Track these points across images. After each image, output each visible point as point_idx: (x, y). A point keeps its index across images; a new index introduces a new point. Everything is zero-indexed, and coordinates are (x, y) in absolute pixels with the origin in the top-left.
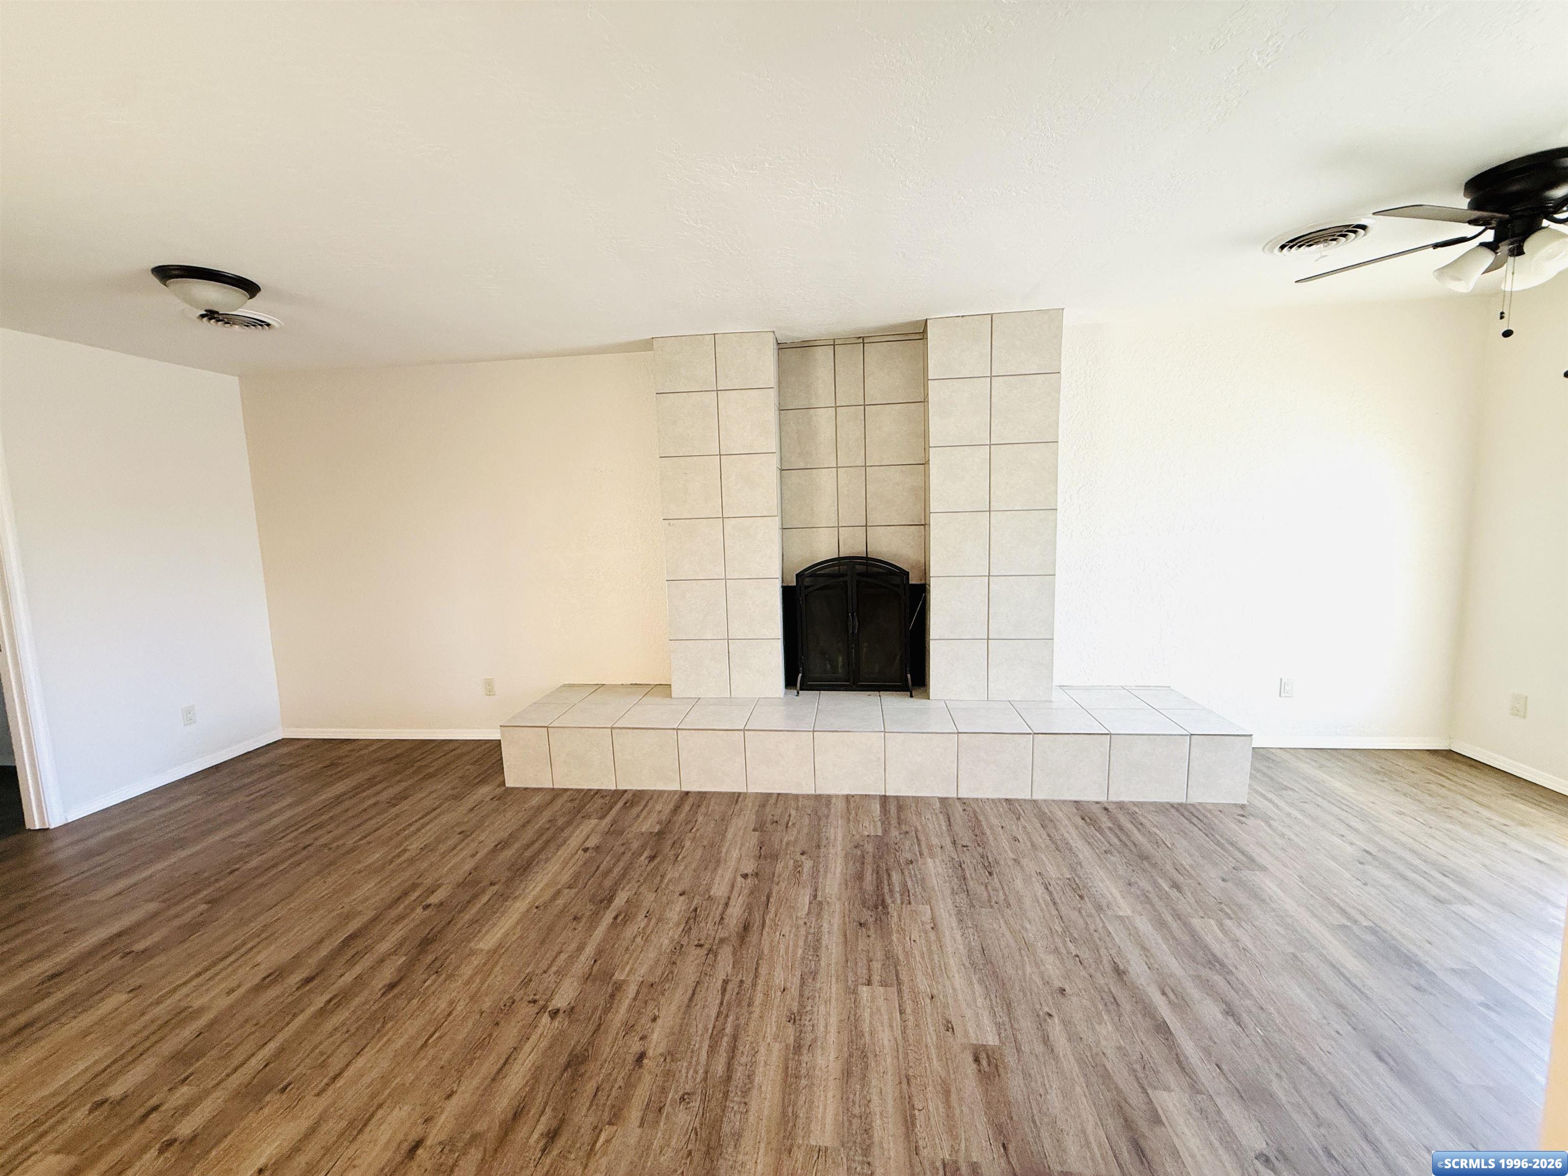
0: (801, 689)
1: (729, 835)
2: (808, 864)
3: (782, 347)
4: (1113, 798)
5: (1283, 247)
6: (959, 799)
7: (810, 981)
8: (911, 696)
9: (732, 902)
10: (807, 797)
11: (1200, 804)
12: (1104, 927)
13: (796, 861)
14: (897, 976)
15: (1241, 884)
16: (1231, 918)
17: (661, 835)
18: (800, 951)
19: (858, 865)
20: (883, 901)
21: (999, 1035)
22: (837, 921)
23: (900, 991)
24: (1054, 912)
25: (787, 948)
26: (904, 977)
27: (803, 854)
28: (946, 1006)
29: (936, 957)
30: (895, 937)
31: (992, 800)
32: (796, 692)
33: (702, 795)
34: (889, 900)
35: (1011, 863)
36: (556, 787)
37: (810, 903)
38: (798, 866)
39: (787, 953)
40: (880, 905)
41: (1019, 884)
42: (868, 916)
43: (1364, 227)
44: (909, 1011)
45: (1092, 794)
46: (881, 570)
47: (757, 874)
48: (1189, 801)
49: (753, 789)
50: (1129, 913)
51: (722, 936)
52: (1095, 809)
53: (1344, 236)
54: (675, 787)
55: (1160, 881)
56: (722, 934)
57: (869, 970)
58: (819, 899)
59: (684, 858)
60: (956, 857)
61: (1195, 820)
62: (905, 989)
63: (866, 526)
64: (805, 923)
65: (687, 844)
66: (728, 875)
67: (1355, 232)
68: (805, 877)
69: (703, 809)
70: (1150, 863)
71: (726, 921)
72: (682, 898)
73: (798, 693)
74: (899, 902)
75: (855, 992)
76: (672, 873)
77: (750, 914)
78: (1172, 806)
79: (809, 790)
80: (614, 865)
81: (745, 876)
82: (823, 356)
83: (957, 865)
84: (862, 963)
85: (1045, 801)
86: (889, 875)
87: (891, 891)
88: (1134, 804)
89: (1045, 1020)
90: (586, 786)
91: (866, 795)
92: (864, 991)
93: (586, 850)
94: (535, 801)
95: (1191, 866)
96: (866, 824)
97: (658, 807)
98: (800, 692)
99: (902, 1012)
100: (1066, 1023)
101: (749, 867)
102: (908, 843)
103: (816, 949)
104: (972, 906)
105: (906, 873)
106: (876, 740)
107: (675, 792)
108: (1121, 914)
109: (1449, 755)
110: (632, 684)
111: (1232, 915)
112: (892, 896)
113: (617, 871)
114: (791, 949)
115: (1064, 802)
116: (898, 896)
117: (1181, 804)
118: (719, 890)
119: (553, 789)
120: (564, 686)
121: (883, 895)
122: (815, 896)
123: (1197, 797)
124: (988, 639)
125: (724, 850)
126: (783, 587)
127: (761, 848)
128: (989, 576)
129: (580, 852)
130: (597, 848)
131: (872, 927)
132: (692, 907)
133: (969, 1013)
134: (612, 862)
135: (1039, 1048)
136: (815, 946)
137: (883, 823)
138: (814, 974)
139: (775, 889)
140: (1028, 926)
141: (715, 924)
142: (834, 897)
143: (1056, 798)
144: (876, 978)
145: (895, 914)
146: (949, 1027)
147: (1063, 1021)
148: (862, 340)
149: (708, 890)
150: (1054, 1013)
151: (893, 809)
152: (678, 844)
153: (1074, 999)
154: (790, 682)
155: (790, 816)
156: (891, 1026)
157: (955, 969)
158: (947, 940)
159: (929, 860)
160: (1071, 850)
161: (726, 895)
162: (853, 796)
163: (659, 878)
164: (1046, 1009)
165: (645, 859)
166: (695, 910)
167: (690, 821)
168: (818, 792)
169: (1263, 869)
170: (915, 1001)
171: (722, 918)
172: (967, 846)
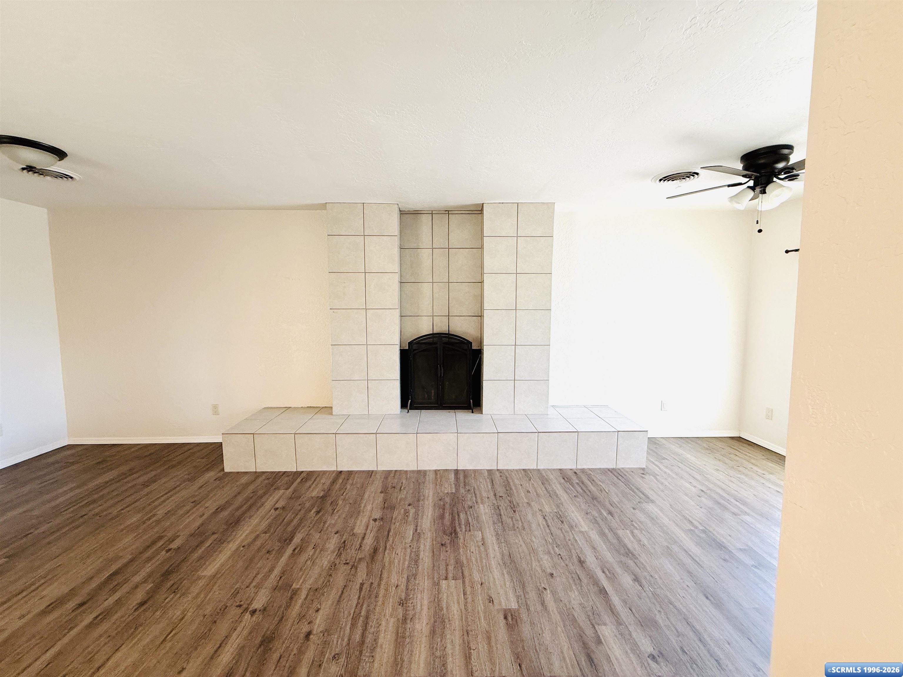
0: (410, 409)
1: (366, 496)
2: (412, 511)
3: (402, 213)
4: (579, 467)
5: (660, 180)
6: (498, 470)
7: (413, 580)
8: (473, 412)
9: (366, 537)
10: (413, 472)
11: (623, 468)
12: (574, 538)
13: (405, 510)
14: (462, 573)
15: (642, 510)
16: (637, 529)
17: (324, 498)
18: (407, 563)
19: (441, 510)
20: (455, 530)
21: (518, 602)
22: (428, 544)
23: (464, 582)
24: (548, 531)
25: (399, 561)
26: (466, 573)
27: (409, 505)
28: (489, 589)
29: (484, 561)
30: (461, 550)
31: (516, 470)
32: (407, 410)
33: (350, 473)
34: (458, 530)
35: (525, 505)
36: (258, 470)
37: (413, 534)
38: (406, 512)
39: (399, 564)
40: (453, 533)
41: (530, 517)
42: (446, 539)
43: (697, 174)
44: (468, 593)
45: (568, 465)
46: (457, 341)
47: (382, 519)
48: (618, 467)
49: (381, 468)
50: (587, 529)
51: (360, 557)
52: (570, 473)
53: (689, 177)
54: (334, 468)
55: (602, 511)
56: (360, 556)
57: (447, 570)
58: (418, 531)
59: (338, 511)
60: (495, 502)
61: (620, 477)
62: (467, 581)
63: (449, 316)
64: (410, 546)
65: (340, 502)
66: (365, 520)
67: (693, 176)
68: (410, 518)
69: (350, 481)
70: (597, 501)
71: (363, 548)
72: (336, 536)
73: (408, 411)
74: (464, 530)
75: (438, 584)
76: (331, 521)
77: (377, 543)
78: (609, 470)
79: (414, 468)
80: (294, 518)
81: (375, 520)
82: (426, 219)
83: (496, 508)
84: (443, 567)
85: (544, 469)
86: (459, 515)
87: (460, 524)
88: (590, 470)
89: (543, 592)
90: (277, 470)
91: (446, 470)
92: (444, 583)
93: (276, 509)
94: (244, 480)
95: (618, 502)
96: (446, 486)
97: (323, 481)
98: (410, 411)
99: (465, 594)
100: (554, 593)
101: (377, 515)
102: (469, 496)
103: (416, 562)
104: (504, 530)
105: (468, 513)
106: (453, 437)
107: (334, 471)
108: (583, 530)
109: (739, 439)
110: (308, 407)
111: (638, 528)
112: (460, 527)
113: (295, 522)
114: (401, 562)
115: (554, 470)
116: (463, 527)
117: (613, 469)
118: (359, 530)
119: (256, 472)
120: (265, 408)
121: (455, 527)
122: (416, 530)
123: (620, 466)
124: (515, 380)
125: (363, 505)
126: (401, 350)
127: (385, 503)
128: (515, 345)
129: (273, 511)
130: (283, 508)
131: (449, 546)
132: (343, 541)
133: (502, 592)
134: (293, 516)
135: (539, 608)
136: (416, 560)
137: (456, 485)
138: (415, 576)
139: (393, 527)
140: (534, 540)
141: (356, 550)
142: (427, 530)
143: (550, 468)
144: (450, 575)
145: (462, 537)
146: (491, 600)
147: (551, 591)
148: (448, 212)
149: (352, 530)
150: (547, 588)
151: (461, 476)
152: (334, 503)
153: (558, 579)
154: (404, 405)
155: (402, 483)
156: (458, 603)
157: (494, 567)
158: (491, 551)
159: (481, 506)
160: (557, 496)
161: (363, 532)
162: (439, 470)
163: (322, 524)
164: (543, 586)
165: (314, 513)
166: (344, 542)
167: (343, 487)
168: (419, 469)
169: (653, 502)
170: (472, 587)
171: (360, 546)
172: (502, 497)
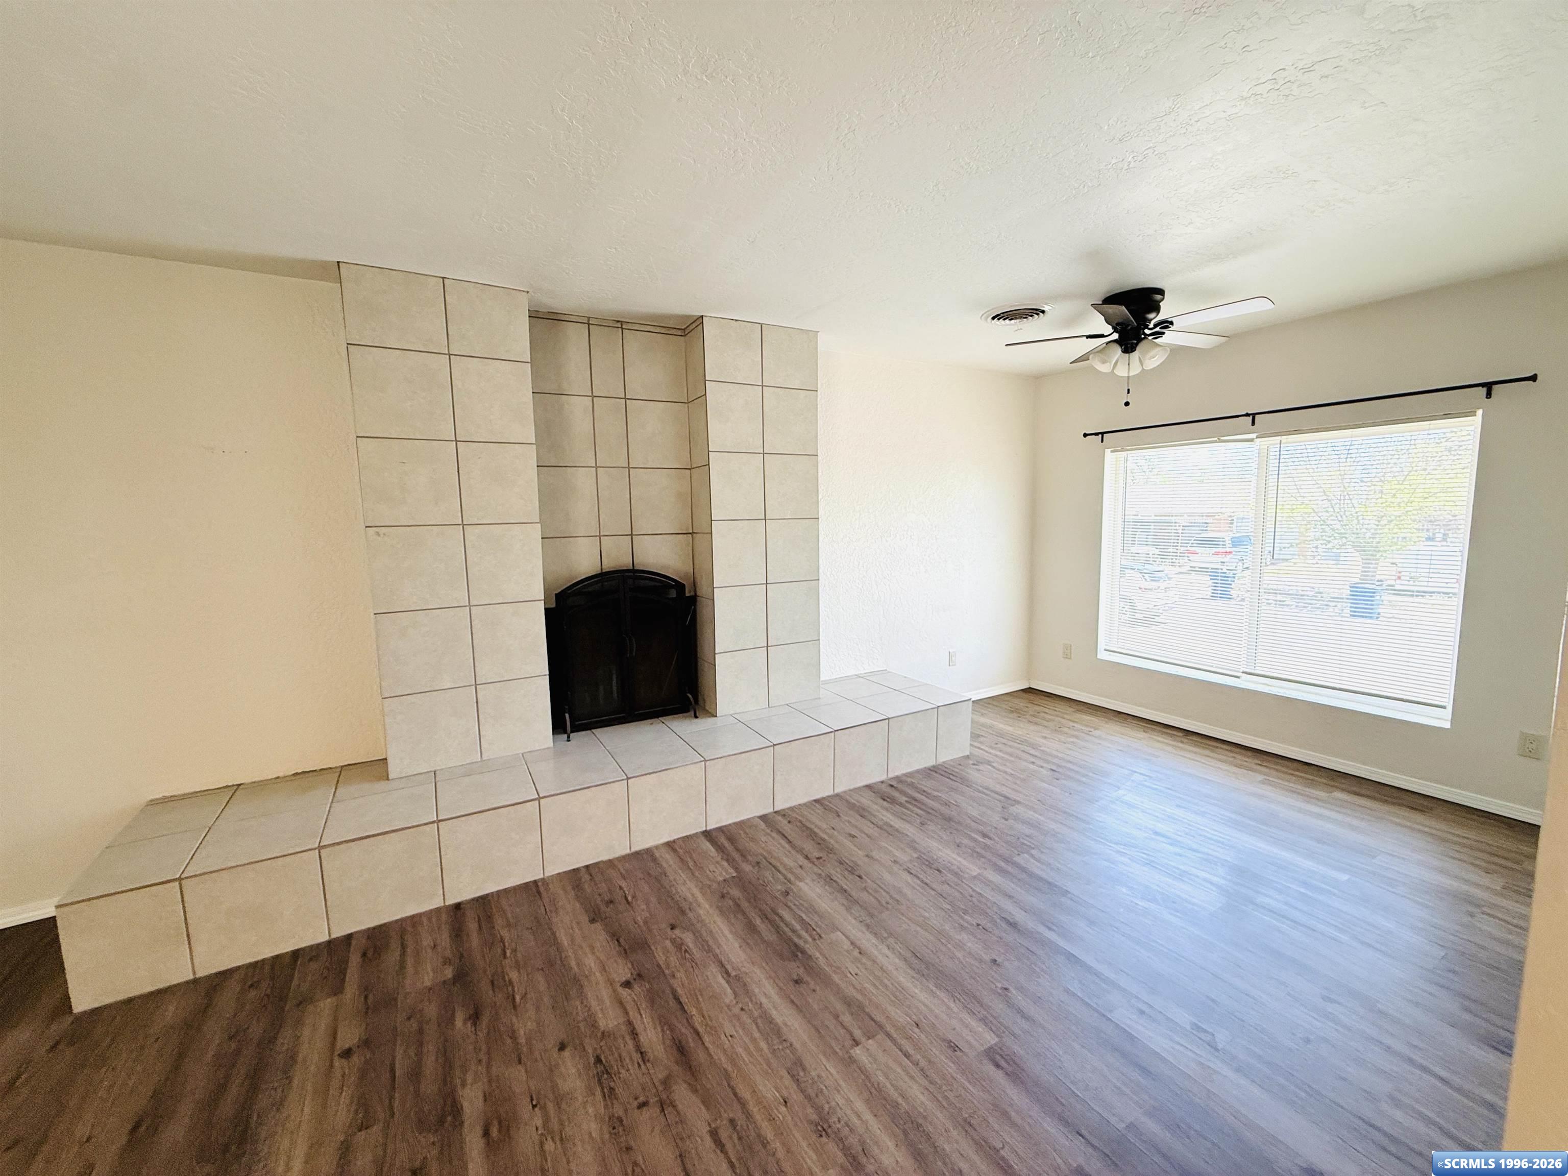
0: (572, 732)
1: (565, 941)
2: (688, 939)
4: (891, 775)
5: (993, 318)
6: (776, 812)
7: (802, 1074)
8: (696, 717)
9: (639, 1028)
10: (624, 858)
11: (944, 762)
12: (974, 890)
13: (673, 941)
14: (873, 1019)
15: (1016, 818)
16: (1033, 848)
17: (462, 977)
18: (763, 1045)
19: (740, 916)
20: (796, 945)
21: (991, 1030)
22: (772, 991)
23: (888, 1035)
24: (933, 893)
25: (746, 1049)
26: (879, 1018)
27: (673, 927)
28: (933, 1026)
29: (886, 981)
30: (836, 978)
31: (805, 804)
32: (566, 736)
33: (483, 902)
34: (801, 943)
35: (866, 860)
36: (200, 974)
37: (728, 982)
38: (679, 946)
39: (750, 1054)
40: (796, 952)
41: (887, 877)
42: (796, 970)
43: (1043, 312)
44: (911, 1052)
45: (876, 776)
46: (652, 583)
47: (639, 975)
48: (938, 763)
49: (553, 870)
50: (979, 871)
51: (660, 1076)
52: (884, 788)
53: (1031, 316)
54: (437, 903)
55: (973, 835)
56: (660, 1074)
57: (844, 1027)
58: (733, 974)
59: (524, 996)
60: (820, 872)
61: (951, 776)
62: (889, 1028)
63: (632, 535)
64: (742, 1009)
65: (514, 975)
66: (605, 994)
67: (1037, 314)
68: (697, 954)
69: (499, 922)
70: (955, 822)
71: (650, 1056)
72: (567, 1053)
73: (569, 737)
74: (810, 940)
75: (852, 1060)
76: (524, 1026)
77: (672, 1030)
78: (930, 769)
79: (621, 849)
80: (419, 1054)
81: (627, 984)
82: (575, 336)
83: (828, 880)
84: (831, 1023)
85: (845, 792)
86: (778, 914)
87: (794, 931)
88: (905, 775)
89: (1006, 995)
90: (267, 952)
91: (687, 836)
92: (857, 1052)
93: (347, 1054)
94: (171, 1012)
95: (979, 815)
96: (712, 867)
97: (427, 942)
98: (572, 735)
99: (907, 1055)
100: (1020, 989)
101: (622, 971)
102: (768, 874)
103: (778, 1033)
104: (872, 916)
105: (790, 904)
106: (696, 771)
107: (438, 910)
108: (975, 874)
109: (1029, 691)
110: (296, 774)
111: (1033, 846)
112: (800, 937)
113: (431, 1063)
114: (752, 1048)
115: (859, 789)
116: (803, 933)
117: (934, 767)
118: (609, 1019)
119: (195, 981)
120: (153, 803)
121: (790, 939)
122: (727, 973)
123: (941, 759)
124: (767, 647)
125: (573, 963)
126: (546, 609)
127: (618, 941)
128: (767, 583)
129: (337, 1063)
130: (366, 1043)
131: (809, 979)
132: (592, 1060)
133: (954, 1022)
134: (412, 1052)
135: (1025, 1025)
136: (773, 1031)
137: (727, 860)
138: (799, 1063)
139: (675, 983)
140: (927, 914)
141: (639, 1065)
142: (745, 964)
143: (852, 787)
144: (858, 1033)
145: (818, 955)
146: (954, 1048)
147: (1016, 988)
148: (621, 324)
149: (594, 1026)
150: (1007, 986)
151: (723, 840)
152: (498, 982)
153: (1006, 964)
154: (558, 727)
155: (621, 888)
156: (912, 1078)
157: (909, 985)
158: (881, 959)
159: (801, 884)
160: (897, 830)
161: (622, 1020)
162: (674, 841)
163: (509, 1041)
164: (999, 985)
165: (465, 1023)
166: (598, 1060)
167: (492, 941)
168: (636, 848)
169: (1018, 802)
170: (909, 1038)
171: (641, 1053)
172: (821, 858)
